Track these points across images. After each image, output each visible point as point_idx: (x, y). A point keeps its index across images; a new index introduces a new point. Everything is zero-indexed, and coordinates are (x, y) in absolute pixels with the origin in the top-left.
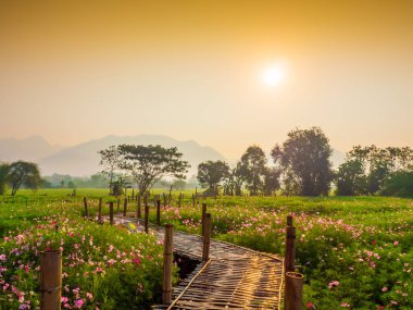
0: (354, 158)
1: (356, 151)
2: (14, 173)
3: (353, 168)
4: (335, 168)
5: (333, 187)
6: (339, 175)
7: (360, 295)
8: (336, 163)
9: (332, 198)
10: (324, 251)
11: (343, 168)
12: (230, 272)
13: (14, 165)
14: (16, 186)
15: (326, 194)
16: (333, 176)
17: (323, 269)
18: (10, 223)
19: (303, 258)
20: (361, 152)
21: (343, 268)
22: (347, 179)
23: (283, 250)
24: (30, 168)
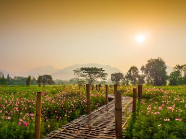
0: (177, 70)
1: (178, 67)
2: (44, 79)
3: (177, 74)
4: (169, 74)
5: (168, 82)
6: (170, 77)
8: (169, 72)
9: (168, 86)
11: (172, 74)
13: (44, 76)
14: (44, 85)
15: (165, 85)
16: (167, 78)
20: (180, 67)
22: (174, 79)
24: (49, 77)
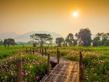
0: (98, 36)
1: (98, 34)
2: (8, 41)
3: (97, 39)
4: (92, 39)
5: (92, 44)
7: (99, 72)
8: (93, 37)
9: (92, 47)
10: (90, 61)
11: (95, 39)
12: (65, 66)
13: (8, 39)
14: (9, 45)
15: (90, 46)
16: (92, 41)
17: (89, 65)
18: (8, 54)
19: (84, 63)
20: (100, 34)
21: (95, 65)
22: (96, 42)
23: (79, 60)
24: (12, 40)
